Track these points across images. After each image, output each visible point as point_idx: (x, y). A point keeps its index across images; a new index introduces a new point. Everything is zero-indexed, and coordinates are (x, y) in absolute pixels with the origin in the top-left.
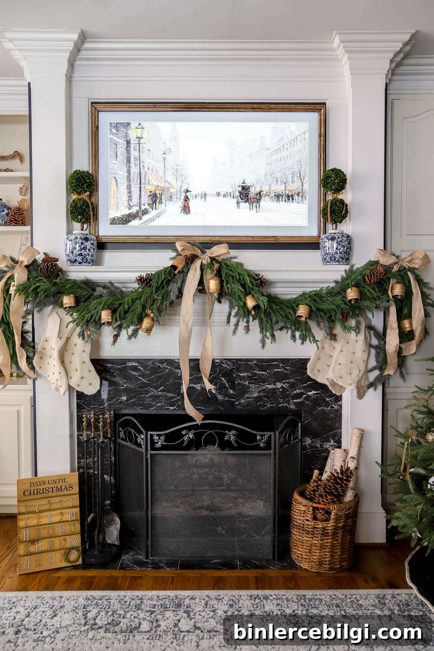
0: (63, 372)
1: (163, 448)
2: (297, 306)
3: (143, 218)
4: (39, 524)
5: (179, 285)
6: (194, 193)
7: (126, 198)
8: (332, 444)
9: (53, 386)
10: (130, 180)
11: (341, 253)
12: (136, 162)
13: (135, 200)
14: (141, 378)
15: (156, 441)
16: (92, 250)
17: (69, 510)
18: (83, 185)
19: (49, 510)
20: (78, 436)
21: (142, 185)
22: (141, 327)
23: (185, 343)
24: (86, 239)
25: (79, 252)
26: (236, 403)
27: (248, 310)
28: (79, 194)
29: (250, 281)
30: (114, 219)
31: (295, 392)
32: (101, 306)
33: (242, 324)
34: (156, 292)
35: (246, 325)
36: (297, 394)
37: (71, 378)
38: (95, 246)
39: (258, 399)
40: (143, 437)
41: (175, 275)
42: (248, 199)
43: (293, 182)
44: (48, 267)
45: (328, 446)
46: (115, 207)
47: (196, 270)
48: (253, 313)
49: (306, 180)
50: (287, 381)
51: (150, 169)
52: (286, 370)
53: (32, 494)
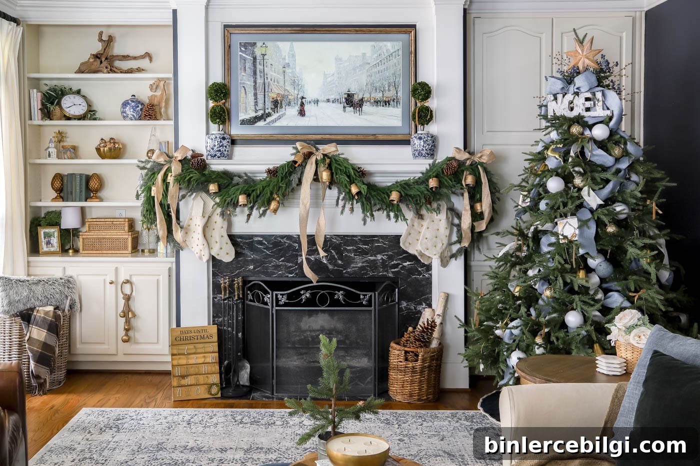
0: (206, 244)
1: (286, 305)
2: (391, 192)
3: (267, 120)
4: (188, 363)
5: (299, 176)
6: (308, 99)
7: (253, 103)
8: (424, 306)
9: (197, 255)
10: (256, 89)
11: (426, 150)
12: (261, 75)
13: (260, 105)
14: (265, 250)
15: (280, 299)
16: (228, 147)
17: (210, 355)
18: (220, 95)
19: (195, 353)
20: (213, 298)
21: (266, 93)
22: (269, 208)
23: (303, 222)
24: (224, 138)
25: (219, 149)
26: (344, 271)
27: (352, 195)
28: (216, 101)
29: (354, 173)
30: (243, 120)
31: (393, 263)
32: (239, 192)
33: (348, 206)
34: (281, 181)
35: (351, 206)
36: (394, 264)
37: (212, 248)
38: (229, 144)
39: (362, 268)
40: (269, 296)
41: (295, 168)
42: (352, 105)
43: (389, 90)
44: (198, 162)
45: (421, 308)
46: (244, 111)
47: (312, 164)
48: (356, 197)
49: (400, 88)
50: (386, 253)
51: (273, 80)
52: (385, 244)
53: (182, 340)
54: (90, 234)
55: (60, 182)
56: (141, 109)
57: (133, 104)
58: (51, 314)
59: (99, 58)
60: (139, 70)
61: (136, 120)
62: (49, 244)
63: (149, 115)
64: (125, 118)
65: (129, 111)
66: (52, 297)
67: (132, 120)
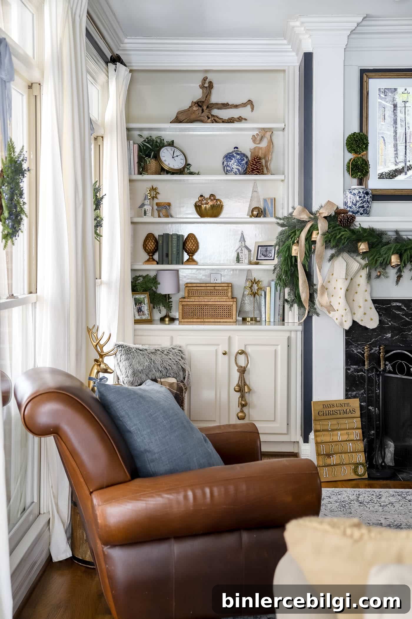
0: (348, 309)
3: (408, 173)
4: (332, 440)
7: (393, 155)
10: (396, 139)
12: (403, 123)
13: (401, 158)
14: (405, 317)
16: (370, 203)
17: (354, 431)
19: (339, 430)
20: (346, 370)
21: (408, 144)
24: (367, 193)
25: (362, 205)
28: (356, 153)
30: (382, 174)
32: (392, 252)
37: (355, 314)
44: (348, 218)
46: (383, 163)
53: (325, 414)
54: (191, 300)
55: (154, 244)
56: (247, 162)
57: (238, 157)
58: (175, 386)
59: (201, 107)
60: (240, 119)
61: (240, 174)
62: (140, 312)
63: (257, 169)
64: (227, 172)
65: (233, 164)
66: (170, 368)
67: (236, 174)
